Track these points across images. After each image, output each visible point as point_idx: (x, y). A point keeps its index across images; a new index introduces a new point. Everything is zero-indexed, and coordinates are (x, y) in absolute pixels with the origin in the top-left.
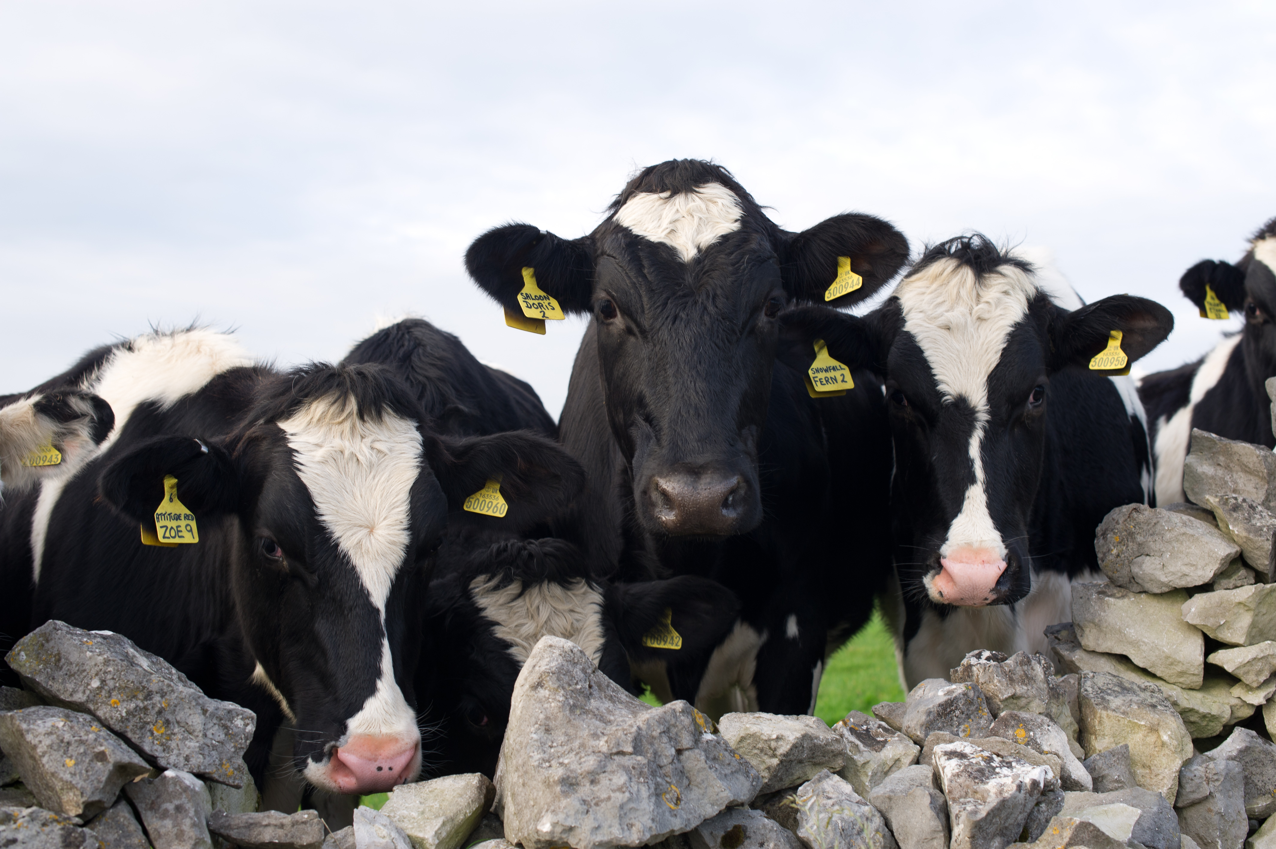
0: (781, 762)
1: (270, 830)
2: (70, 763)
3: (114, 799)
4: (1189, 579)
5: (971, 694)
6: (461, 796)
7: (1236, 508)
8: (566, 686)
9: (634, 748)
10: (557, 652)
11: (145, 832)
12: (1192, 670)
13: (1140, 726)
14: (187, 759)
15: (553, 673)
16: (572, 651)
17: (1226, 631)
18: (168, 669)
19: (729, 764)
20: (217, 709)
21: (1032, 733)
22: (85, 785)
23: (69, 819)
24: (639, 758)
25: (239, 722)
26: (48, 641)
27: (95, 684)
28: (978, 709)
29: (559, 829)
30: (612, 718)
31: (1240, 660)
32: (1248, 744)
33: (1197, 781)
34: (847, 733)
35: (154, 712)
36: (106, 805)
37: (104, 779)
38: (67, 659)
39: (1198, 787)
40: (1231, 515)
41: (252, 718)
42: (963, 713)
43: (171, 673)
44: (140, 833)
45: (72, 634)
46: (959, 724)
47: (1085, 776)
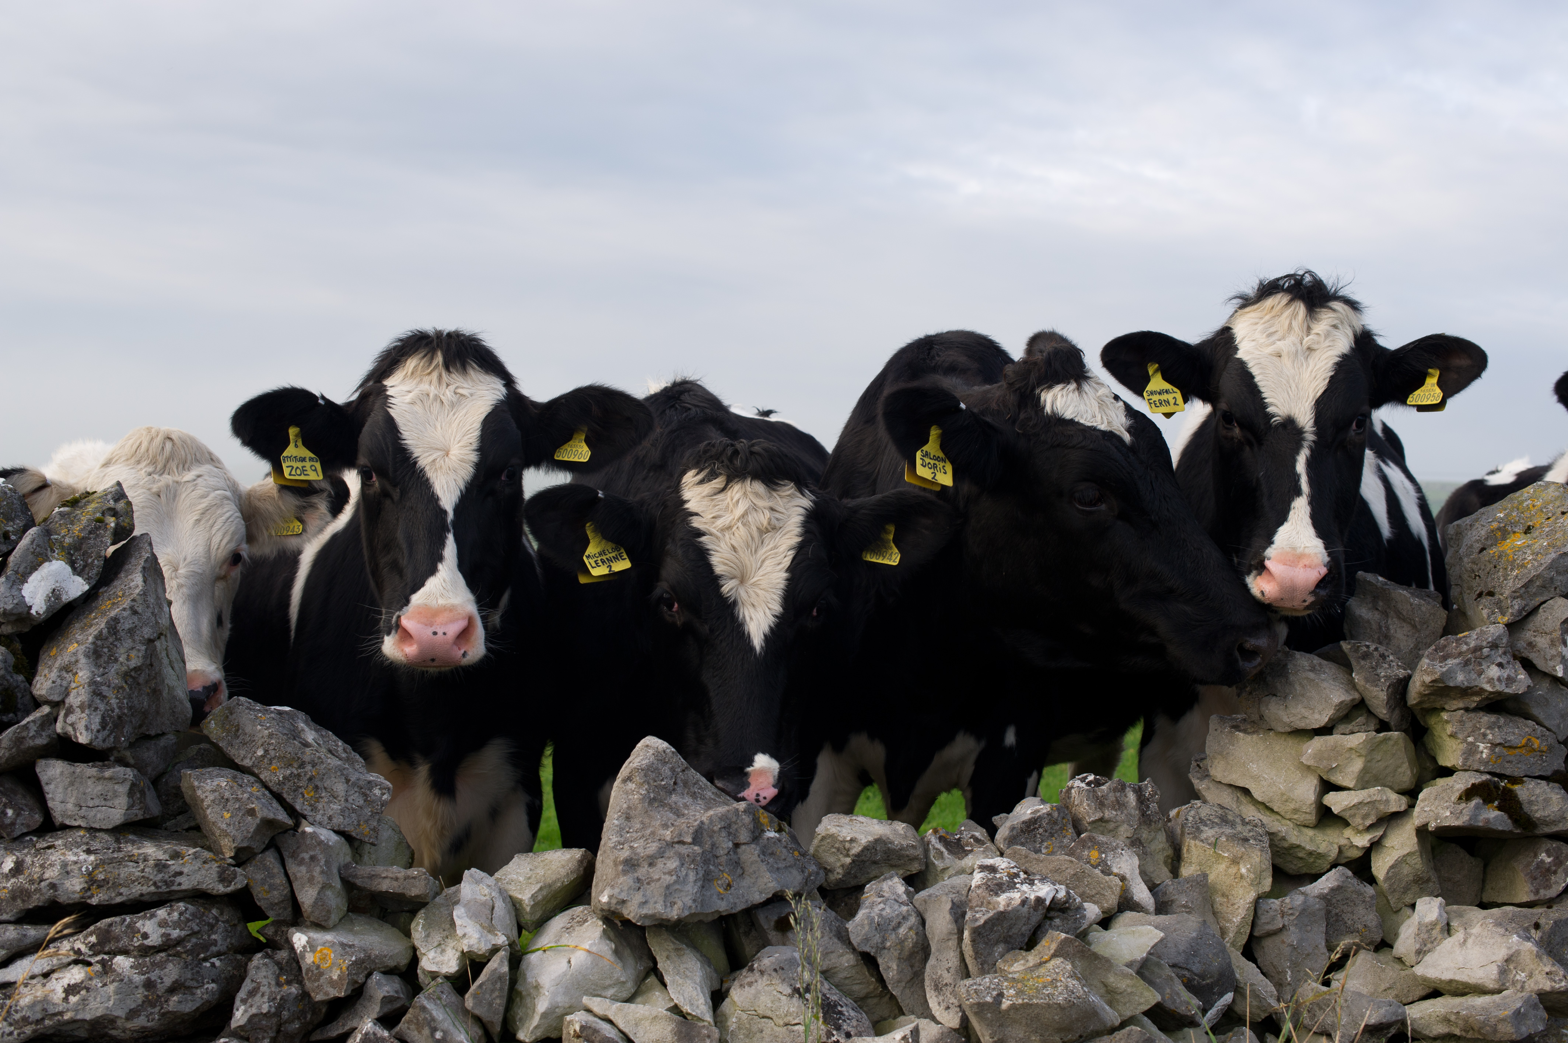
0: (853, 861)
1: (387, 881)
2: (227, 815)
3: (263, 846)
4: (1308, 721)
5: (1056, 814)
6: (563, 867)
7: (1366, 656)
8: (651, 782)
9: (694, 839)
10: (651, 751)
11: (286, 874)
12: (1305, 809)
13: (1224, 857)
14: (330, 818)
15: (642, 770)
16: (664, 752)
17: (1339, 774)
18: (334, 741)
19: (785, 860)
20: (358, 779)
21: (1103, 856)
22: (237, 834)
23: (224, 859)
24: (696, 848)
25: (377, 792)
26: (231, 714)
27: (260, 752)
28: (1062, 829)
29: (614, 901)
30: (686, 812)
31: (1346, 803)
32: (1340, 884)
33: (1272, 913)
34: (934, 841)
35: (305, 779)
36: (256, 851)
37: (252, 830)
38: (243, 730)
39: (1273, 918)
40: (1358, 663)
41: (389, 789)
42: (1046, 831)
43: (337, 745)
44: (282, 875)
45: (250, 709)
46: (1042, 841)
47: (1147, 899)
